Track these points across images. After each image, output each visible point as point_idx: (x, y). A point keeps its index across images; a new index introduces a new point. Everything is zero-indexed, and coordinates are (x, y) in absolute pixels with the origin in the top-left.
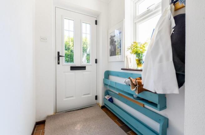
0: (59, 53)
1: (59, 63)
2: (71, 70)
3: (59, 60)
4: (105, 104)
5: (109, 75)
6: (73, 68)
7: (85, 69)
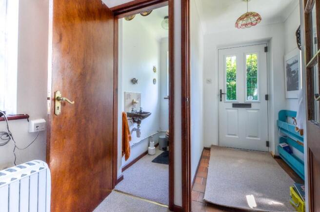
0: (221, 90)
1: (221, 100)
2: (233, 107)
3: (221, 97)
4: (280, 154)
5: (287, 117)
6: (236, 105)
7: (251, 107)
